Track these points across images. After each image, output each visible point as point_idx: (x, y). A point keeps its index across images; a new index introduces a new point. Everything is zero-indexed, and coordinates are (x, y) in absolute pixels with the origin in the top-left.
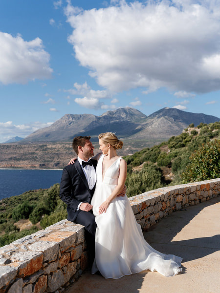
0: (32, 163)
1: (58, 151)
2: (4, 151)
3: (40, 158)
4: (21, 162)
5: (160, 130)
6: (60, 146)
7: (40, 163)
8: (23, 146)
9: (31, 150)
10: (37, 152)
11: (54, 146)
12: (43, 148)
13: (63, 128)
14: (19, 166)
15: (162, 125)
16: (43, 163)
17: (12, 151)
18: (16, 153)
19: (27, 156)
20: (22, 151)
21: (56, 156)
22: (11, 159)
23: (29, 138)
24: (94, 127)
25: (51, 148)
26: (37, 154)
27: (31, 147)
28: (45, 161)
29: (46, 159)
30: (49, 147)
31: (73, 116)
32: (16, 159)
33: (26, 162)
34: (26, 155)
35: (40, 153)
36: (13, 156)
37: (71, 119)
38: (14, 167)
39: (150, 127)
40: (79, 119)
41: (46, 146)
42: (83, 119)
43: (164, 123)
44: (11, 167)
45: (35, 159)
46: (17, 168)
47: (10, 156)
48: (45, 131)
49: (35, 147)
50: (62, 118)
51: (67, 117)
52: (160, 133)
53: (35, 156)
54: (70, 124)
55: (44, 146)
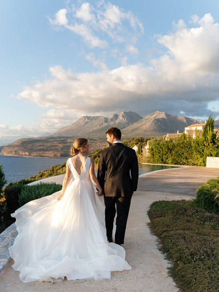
0: (55, 153)
3: (61, 150)
4: (47, 152)
5: (152, 129)
7: (61, 153)
9: (55, 143)
10: (59, 145)
12: (64, 142)
13: (80, 126)
14: (45, 155)
15: (153, 125)
17: (41, 144)
18: (44, 146)
19: (52, 148)
20: (48, 144)
22: (40, 150)
23: (56, 134)
24: (104, 126)
25: (70, 142)
26: (59, 146)
27: (55, 141)
29: (65, 150)
30: (68, 141)
31: (88, 118)
32: (43, 150)
33: (50, 152)
34: (51, 146)
35: (61, 146)
36: (42, 148)
37: (87, 120)
38: (42, 156)
39: (144, 127)
40: (92, 120)
42: (95, 119)
43: (155, 124)
44: (40, 156)
45: (57, 150)
47: (39, 148)
48: (67, 129)
49: (58, 141)
50: (80, 119)
51: (84, 118)
52: (152, 131)
53: (58, 147)
54: (86, 124)
55: (65, 140)
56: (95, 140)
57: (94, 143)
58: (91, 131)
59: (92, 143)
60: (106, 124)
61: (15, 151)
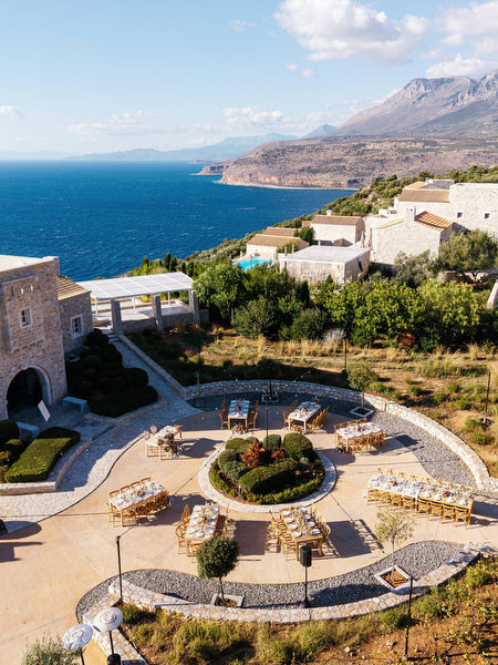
0: (336, 178)
1: (384, 155)
2: (293, 156)
3: (351, 169)
4: (318, 176)
6: (388, 145)
7: (349, 179)
8: (326, 146)
9: (338, 153)
10: (346, 157)
11: (377, 147)
12: (359, 149)
13: (406, 107)
14: (314, 182)
16: (353, 178)
17: (305, 155)
18: (311, 160)
19: (330, 166)
20: (322, 157)
21: (378, 166)
22: (302, 170)
25: (373, 150)
26: (346, 161)
28: (358, 175)
29: (360, 171)
30: (368, 147)
31: (427, 83)
32: (310, 171)
33: (326, 176)
34: (327, 162)
35: (351, 159)
36: (307, 165)
37: (422, 89)
38: (306, 186)
40: (437, 87)
41: (364, 145)
42: (445, 86)
45: (341, 170)
46: (312, 186)
47: (300, 166)
48: (373, 113)
49: (344, 148)
50: (406, 88)
51: (415, 85)
53: (343, 164)
54: (419, 99)
55: (360, 145)
56: (435, 144)
57: (432, 150)
58: (431, 119)
59: (428, 150)
60: (473, 99)
61: (250, 175)
